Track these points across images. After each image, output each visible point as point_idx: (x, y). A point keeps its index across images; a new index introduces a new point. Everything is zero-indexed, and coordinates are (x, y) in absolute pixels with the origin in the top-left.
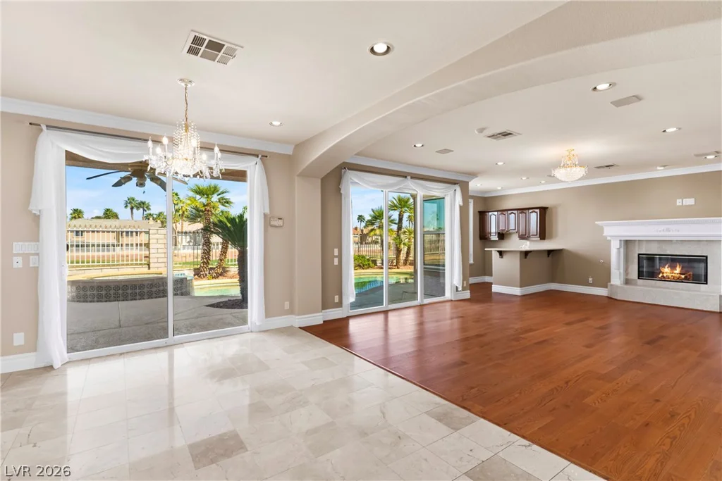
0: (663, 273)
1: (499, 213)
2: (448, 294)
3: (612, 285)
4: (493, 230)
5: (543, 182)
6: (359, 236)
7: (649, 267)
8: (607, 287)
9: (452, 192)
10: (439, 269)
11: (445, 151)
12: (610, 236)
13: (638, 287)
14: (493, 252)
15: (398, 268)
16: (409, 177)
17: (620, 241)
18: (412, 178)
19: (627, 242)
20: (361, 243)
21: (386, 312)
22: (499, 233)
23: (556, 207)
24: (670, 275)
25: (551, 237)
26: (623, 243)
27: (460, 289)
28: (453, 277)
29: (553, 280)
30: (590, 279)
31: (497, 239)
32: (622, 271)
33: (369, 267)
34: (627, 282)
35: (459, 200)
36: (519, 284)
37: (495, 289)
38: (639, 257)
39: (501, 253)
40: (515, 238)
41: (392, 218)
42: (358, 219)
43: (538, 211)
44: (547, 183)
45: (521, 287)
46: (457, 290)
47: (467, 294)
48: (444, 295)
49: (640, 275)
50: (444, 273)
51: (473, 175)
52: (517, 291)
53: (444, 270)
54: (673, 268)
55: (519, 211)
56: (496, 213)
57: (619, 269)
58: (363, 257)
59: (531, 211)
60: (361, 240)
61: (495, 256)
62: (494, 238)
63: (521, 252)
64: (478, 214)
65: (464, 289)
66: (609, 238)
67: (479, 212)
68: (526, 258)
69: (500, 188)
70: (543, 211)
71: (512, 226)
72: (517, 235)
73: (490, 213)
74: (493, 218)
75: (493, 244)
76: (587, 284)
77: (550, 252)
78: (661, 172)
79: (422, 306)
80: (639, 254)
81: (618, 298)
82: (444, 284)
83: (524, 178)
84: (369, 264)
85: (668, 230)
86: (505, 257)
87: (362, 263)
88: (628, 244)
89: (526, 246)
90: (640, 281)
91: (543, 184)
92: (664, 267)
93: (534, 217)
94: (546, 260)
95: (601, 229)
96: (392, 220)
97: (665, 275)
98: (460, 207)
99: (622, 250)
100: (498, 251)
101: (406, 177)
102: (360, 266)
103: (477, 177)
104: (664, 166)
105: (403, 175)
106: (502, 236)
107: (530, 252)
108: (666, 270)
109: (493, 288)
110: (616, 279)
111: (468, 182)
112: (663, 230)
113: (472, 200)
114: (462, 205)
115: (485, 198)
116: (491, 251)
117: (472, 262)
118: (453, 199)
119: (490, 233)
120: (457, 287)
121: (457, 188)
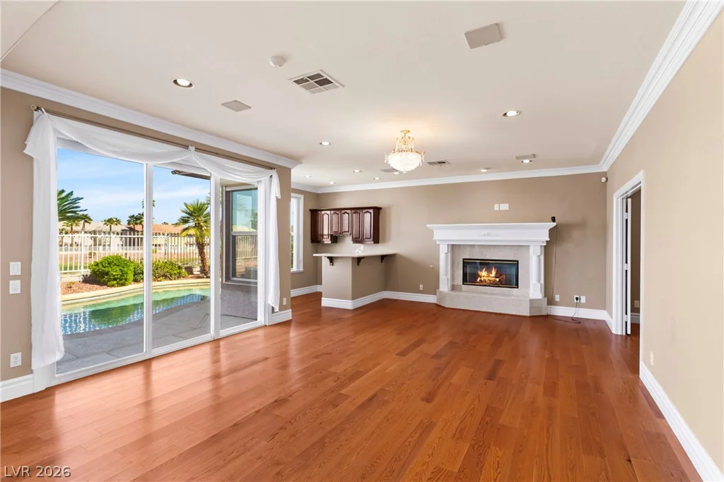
0: (481, 277)
1: (332, 212)
2: (262, 319)
3: (440, 292)
4: (326, 232)
5: (377, 178)
7: (471, 271)
8: (435, 294)
9: (267, 178)
10: (250, 283)
11: (237, 106)
12: (440, 241)
13: (463, 294)
14: (323, 259)
16: (192, 149)
17: (448, 245)
18: (197, 149)
19: (453, 246)
22: (332, 235)
23: (389, 208)
24: (487, 279)
25: (384, 241)
26: (450, 247)
27: (277, 309)
28: (268, 292)
29: (386, 288)
30: (421, 286)
31: (330, 242)
32: (449, 276)
34: (454, 288)
35: (275, 191)
36: (350, 296)
37: (326, 302)
38: (464, 262)
39: (331, 259)
40: (348, 240)
43: (372, 211)
44: (381, 180)
45: (353, 299)
46: (273, 311)
47: (287, 315)
48: (256, 319)
49: (465, 281)
50: (256, 288)
51: (297, 160)
52: (348, 304)
53: (256, 283)
54: (489, 271)
55: (353, 211)
56: (328, 212)
57: (446, 275)
58: (172, 264)
59: (365, 211)
61: (325, 262)
62: (327, 241)
63: (353, 258)
64: (309, 213)
65: (282, 308)
66: (438, 243)
67: (311, 210)
68: (358, 265)
69: (332, 183)
70: (377, 211)
71: (346, 229)
72: (351, 238)
73: (323, 212)
74: (326, 217)
75: (325, 248)
76: (418, 291)
77: (383, 257)
78: (484, 176)
79: (217, 341)
80: (464, 259)
81: (446, 306)
82: (256, 304)
83: (357, 171)
85: (489, 235)
86: (337, 263)
87: (168, 272)
88: (454, 248)
89: (360, 250)
90: (465, 287)
91: (378, 181)
92: (481, 271)
93: (368, 218)
94: (379, 266)
95: (431, 232)
97: (482, 279)
98: (277, 199)
99: (449, 255)
100: (328, 257)
101: (186, 147)
102: (166, 276)
103: (301, 163)
104: (487, 169)
105: (184, 144)
106: (335, 239)
107: (363, 258)
108: (484, 273)
109: (322, 301)
110: (444, 287)
111: (289, 169)
112: (485, 235)
113: (302, 197)
114: (279, 197)
115: (318, 194)
116: (321, 257)
117: (301, 269)
118: (268, 189)
119: (323, 235)
120: (273, 308)
121: (274, 173)
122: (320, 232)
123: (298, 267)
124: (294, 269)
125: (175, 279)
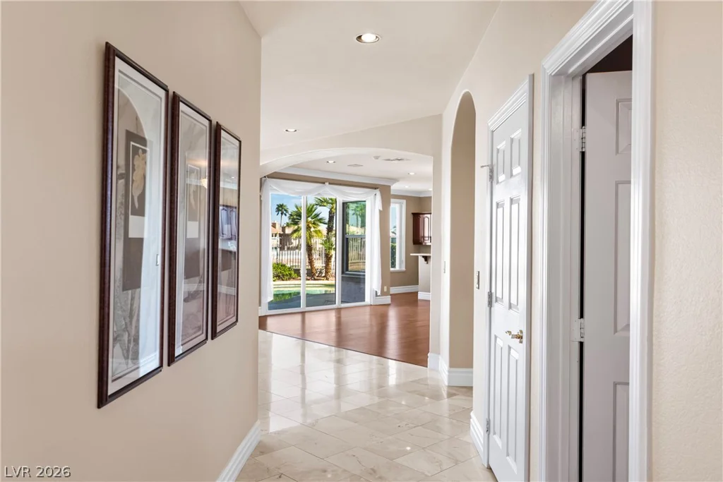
2: (369, 299)
4: (426, 234)
6: (278, 238)
9: (373, 196)
10: (360, 275)
11: (356, 166)
14: (420, 258)
15: (327, 279)
16: (327, 184)
18: (330, 183)
20: (282, 249)
21: (303, 313)
27: (379, 294)
28: (373, 281)
33: (290, 278)
35: (379, 205)
37: (422, 296)
39: (426, 259)
41: (320, 216)
42: (278, 210)
46: (377, 295)
47: (387, 300)
48: (364, 301)
50: (364, 279)
51: (395, 180)
53: (364, 275)
56: (430, 215)
58: (283, 266)
60: (281, 243)
61: (421, 260)
62: (427, 242)
64: (411, 217)
65: (384, 294)
67: (413, 214)
74: (426, 220)
75: (426, 249)
79: (339, 310)
82: (364, 289)
84: (290, 274)
86: (430, 262)
87: (282, 273)
96: (321, 219)
98: (380, 211)
100: (423, 257)
101: (324, 183)
102: (279, 276)
103: (399, 181)
105: (322, 181)
109: (418, 296)
111: (390, 186)
113: (404, 201)
114: (381, 209)
115: (420, 198)
116: (418, 256)
117: (404, 269)
118: (373, 203)
119: (424, 237)
120: (376, 292)
121: (378, 192)
122: (421, 234)
123: (400, 267)
124: (397, 268)
125: (286, 280)
